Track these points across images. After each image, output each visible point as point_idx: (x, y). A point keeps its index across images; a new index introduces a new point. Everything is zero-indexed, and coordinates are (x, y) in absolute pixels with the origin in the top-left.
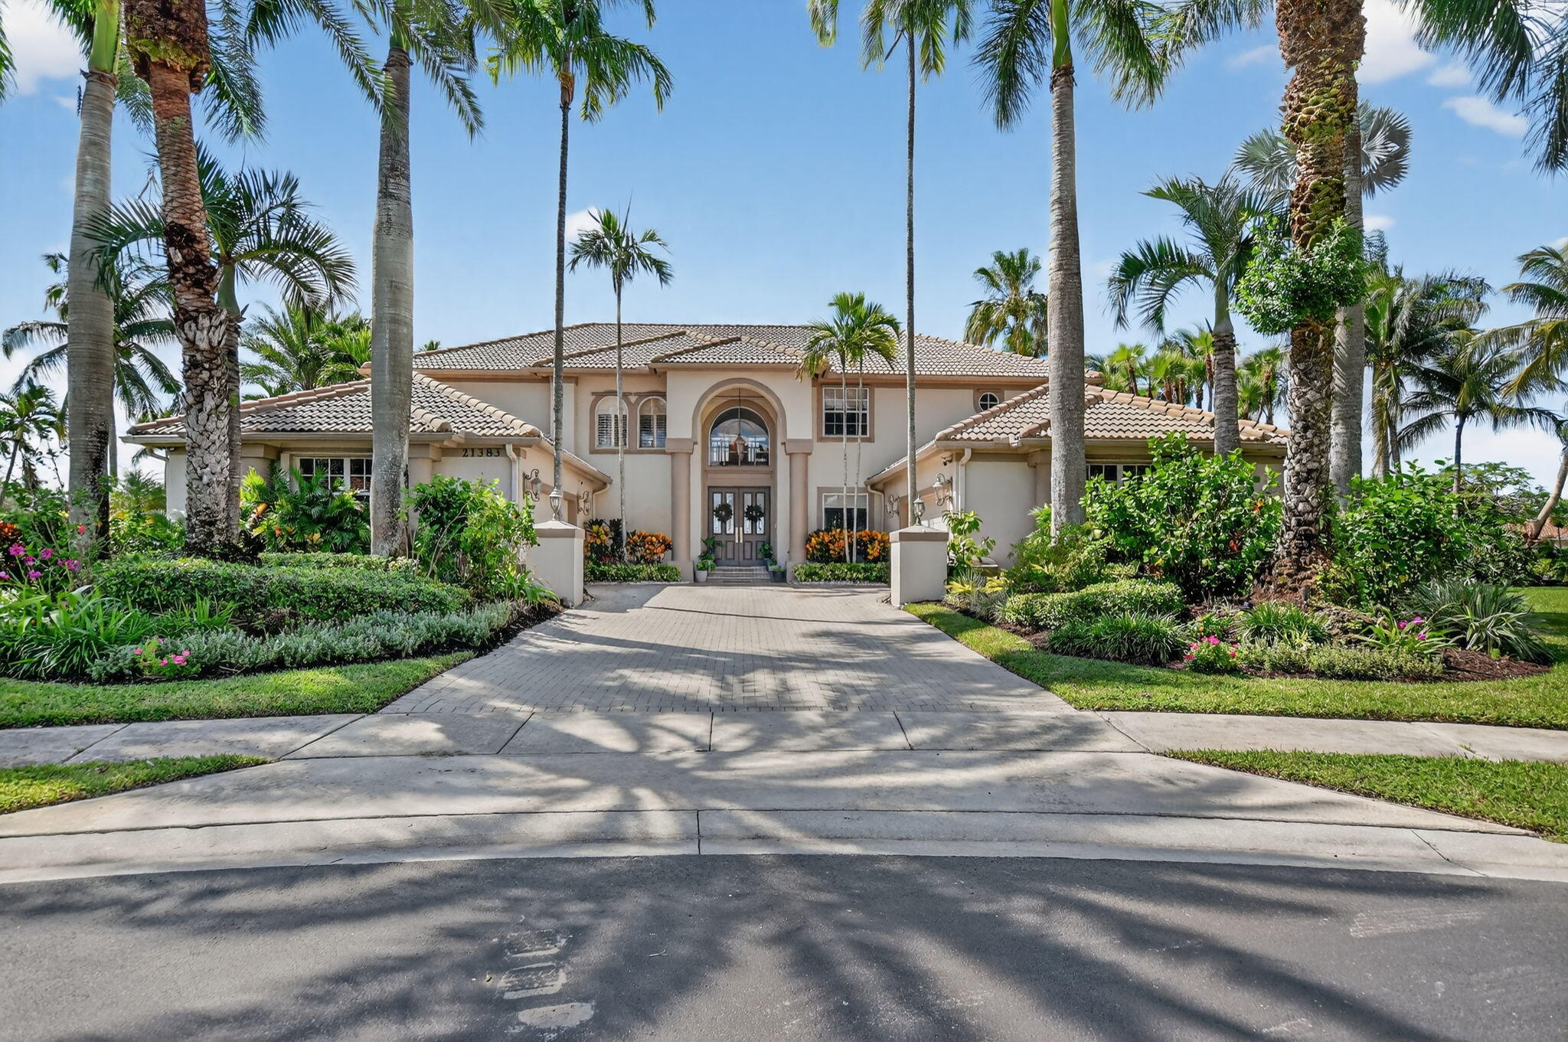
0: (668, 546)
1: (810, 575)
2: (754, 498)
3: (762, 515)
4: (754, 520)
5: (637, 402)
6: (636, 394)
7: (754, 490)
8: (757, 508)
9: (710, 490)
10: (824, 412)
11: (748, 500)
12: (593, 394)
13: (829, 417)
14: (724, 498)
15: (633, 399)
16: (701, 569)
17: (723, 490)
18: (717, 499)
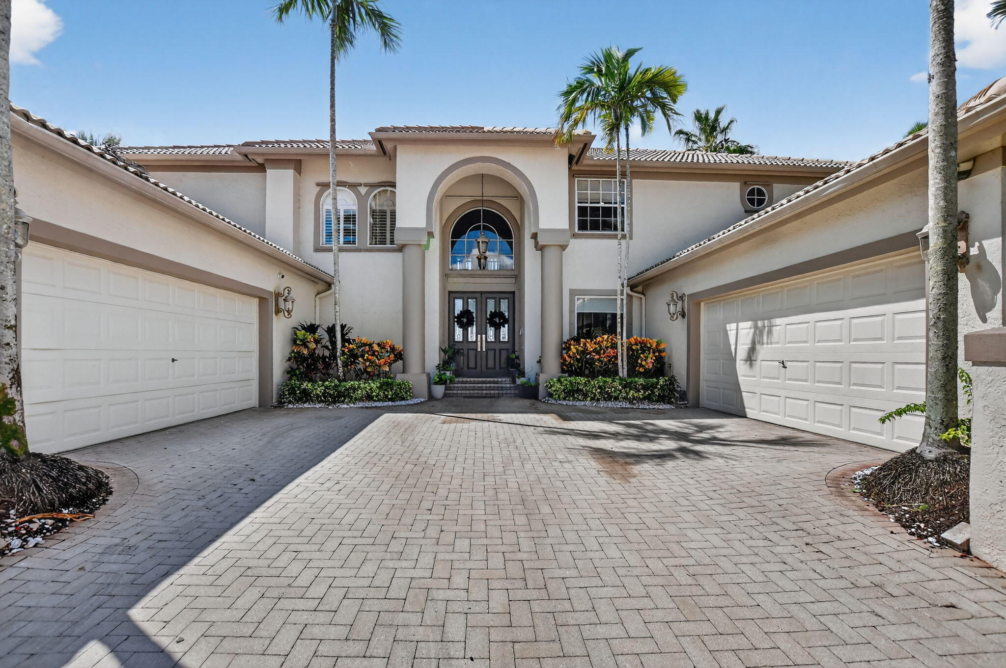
0: (399, 356)
1: (571, 393)
2: (498, 304)
3: (506, 321)
4: (497, 327)
5: (368, 194)
6: (366, 185)
7: (498, 296)
8: (501, 315)
9: (451, 296)
10: (577, 205)
11: (491, 306)
12: (318, 185)
13: (582, 211)
14: (465, 304)
15: (363, 190)
16: (436, 383)
17: (465, 295)
18: (459, 305)
